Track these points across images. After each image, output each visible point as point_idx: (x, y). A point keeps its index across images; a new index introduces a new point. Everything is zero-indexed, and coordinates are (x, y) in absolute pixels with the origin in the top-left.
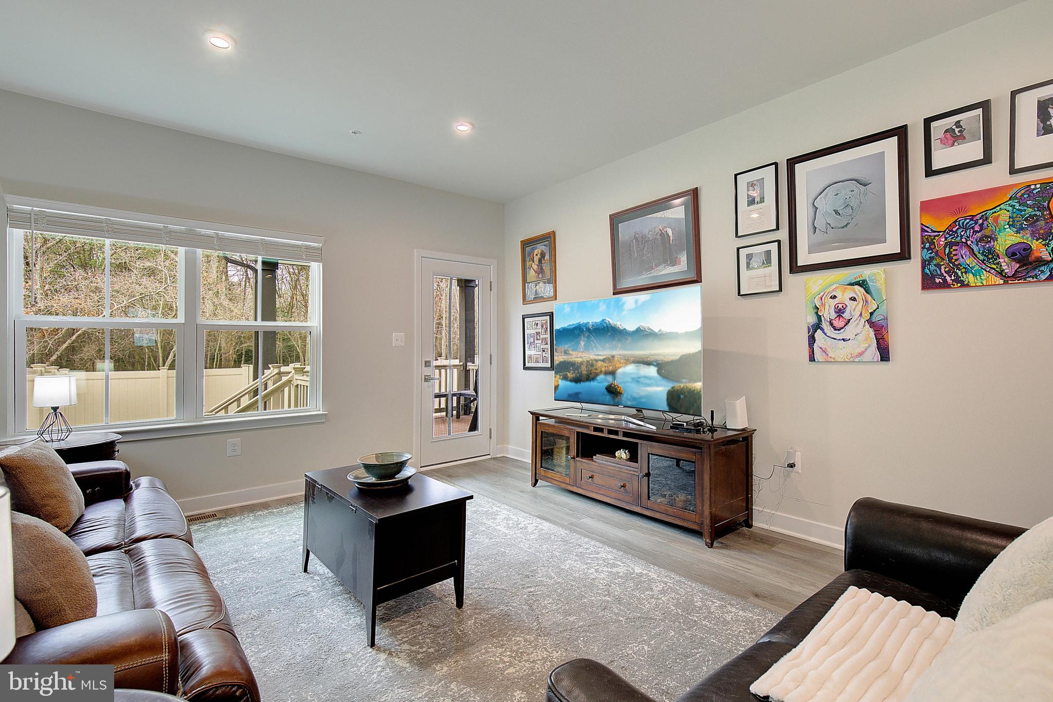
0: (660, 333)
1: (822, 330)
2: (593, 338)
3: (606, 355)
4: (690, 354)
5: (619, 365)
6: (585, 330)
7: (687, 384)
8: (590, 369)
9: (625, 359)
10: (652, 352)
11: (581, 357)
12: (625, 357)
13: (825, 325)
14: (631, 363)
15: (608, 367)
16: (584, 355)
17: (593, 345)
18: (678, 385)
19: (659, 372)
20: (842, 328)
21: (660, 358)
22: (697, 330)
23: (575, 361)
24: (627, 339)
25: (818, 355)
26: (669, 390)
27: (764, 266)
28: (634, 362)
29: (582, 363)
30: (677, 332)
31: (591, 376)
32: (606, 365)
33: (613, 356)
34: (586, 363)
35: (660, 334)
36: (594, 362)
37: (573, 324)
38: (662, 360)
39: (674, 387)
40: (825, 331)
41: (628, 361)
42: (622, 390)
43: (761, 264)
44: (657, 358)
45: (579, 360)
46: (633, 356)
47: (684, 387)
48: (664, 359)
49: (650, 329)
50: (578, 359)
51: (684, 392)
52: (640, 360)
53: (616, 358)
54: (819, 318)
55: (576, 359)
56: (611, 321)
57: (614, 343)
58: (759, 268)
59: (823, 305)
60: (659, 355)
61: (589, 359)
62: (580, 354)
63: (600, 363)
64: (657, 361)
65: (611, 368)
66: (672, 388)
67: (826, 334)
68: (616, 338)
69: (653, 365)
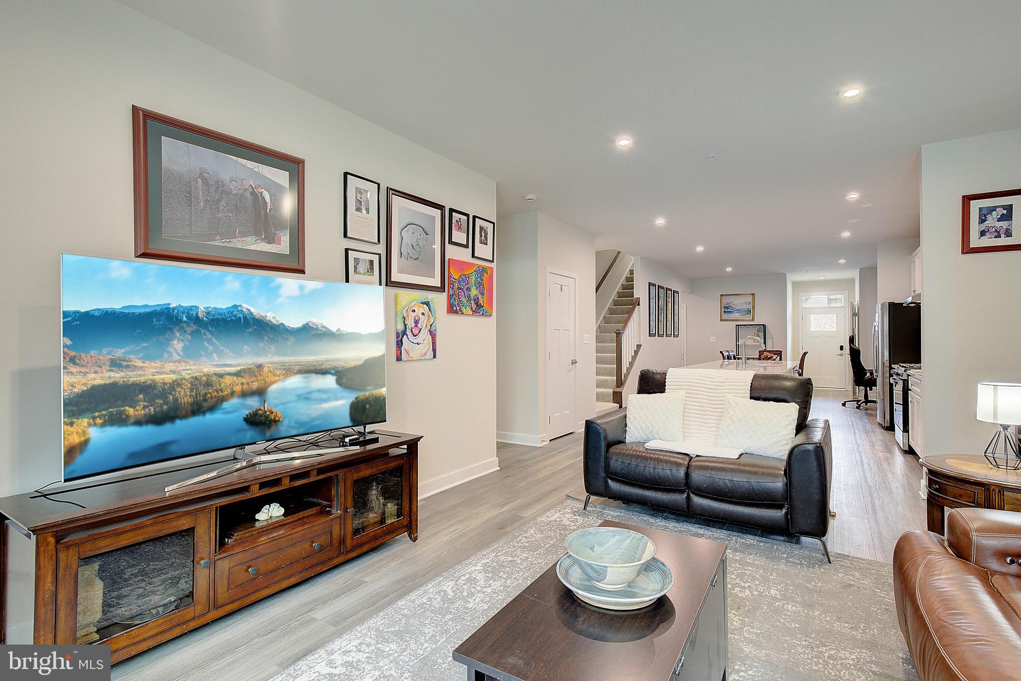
0: (339, 333)
1: (407, 336)
2: (210, 336)
3: (244, 365)
4: (375, 357)
5: (273, 379)
6: (185, 319)
7: (373, 392)
8: (203, 392)
9: (284, 369)
10: (329, 357)
11: (173, 372)
12: (284, 365)
13: (408, 332)
14: (297, 373)
15: (248, 384)
16: (182, 367)
17: (211, 348)
18: (362, 394)
19: (339, 382)
20: (417, 335)
21: (340, 364)
22: (380, 332)
23: (153, 381)
24: (287, 339)
25: (404, 356)
26: (353, 402)
27: (368, 274)
28: (300, 372)
29: (176, 384)
30: (360, 333)
31: (205, 404)
32: (244, 381)
33: (260, 367)
34: (191, 383)
35: (338, 335)
36: (214, 378)
37: (146, 306)
38: (342, 367)
39: (359, 397)
40: (408, 336)
41: (289, 371)
42: (279, 415)
43: (366, 271)
44: (335, 364)
45: (169, 378)
46: (297, 363)
47: (369, 395)
48: (345, 365)
49: (324, 327)
50: (162, 376)
51: (370, 401)
52: (310, 368)
53: (266, 368)
54: (405, 325)
55: (158, 377)
56: (252, 310)
57: (261, 345)
58: (364, 274)
59: (408, 316)
60: (338, 360)
61: (198, 374)
62: (170, 366)
63: (228, 380)
64: (335, 368)
65: (255, 386)
66: (356, 398)
67: (408, 339)
68: (266, 338)
69: (330, 373)
